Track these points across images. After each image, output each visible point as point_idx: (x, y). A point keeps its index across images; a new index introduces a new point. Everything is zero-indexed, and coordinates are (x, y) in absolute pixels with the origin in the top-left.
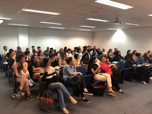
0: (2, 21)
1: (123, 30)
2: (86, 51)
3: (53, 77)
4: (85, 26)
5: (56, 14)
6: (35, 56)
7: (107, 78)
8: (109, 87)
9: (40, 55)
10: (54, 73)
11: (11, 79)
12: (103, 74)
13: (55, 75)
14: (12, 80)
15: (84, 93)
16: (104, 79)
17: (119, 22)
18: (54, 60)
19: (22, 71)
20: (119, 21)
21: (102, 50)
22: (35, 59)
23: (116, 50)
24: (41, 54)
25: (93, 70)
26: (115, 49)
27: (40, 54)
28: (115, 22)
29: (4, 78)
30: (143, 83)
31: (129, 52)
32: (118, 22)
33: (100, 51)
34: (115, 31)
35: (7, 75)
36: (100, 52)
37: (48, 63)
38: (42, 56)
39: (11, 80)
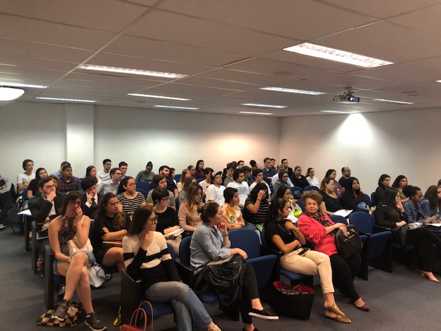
0: (22, 92)
1: (365, 114)
2: (258, 177)
3: (162, 262)
4: (255, 105)
5: (173, 76)
6: (112, 199)
7: (318, 264)
8: (326, 292)
9: (124, 190)
10: (164, 252)
11: (38, 263)
12: (309, 252)
13: (168, 257)
14: (43, 264)
15: (251, 314)
16: (309, 267)
17: (353, 97)
18: (166, 208)
19: (71, 243)
20: (353, 95)
21: (307, 172)
22: (110, 206)
23: (347, 173)
24: (128, 186)
25: (278, 239)
26: (343, 170)
27: (126, 186)
28: (343, 98)
29: (19, 255)
30: (427, 277)
31: (384, 181)
32: (351, 99)
33: (299, 175)
34: (342, 118)
35: (28, 248)
36: (300, 178)
37: (150, 221)
38: (131, 193)
39: (38, 266)
